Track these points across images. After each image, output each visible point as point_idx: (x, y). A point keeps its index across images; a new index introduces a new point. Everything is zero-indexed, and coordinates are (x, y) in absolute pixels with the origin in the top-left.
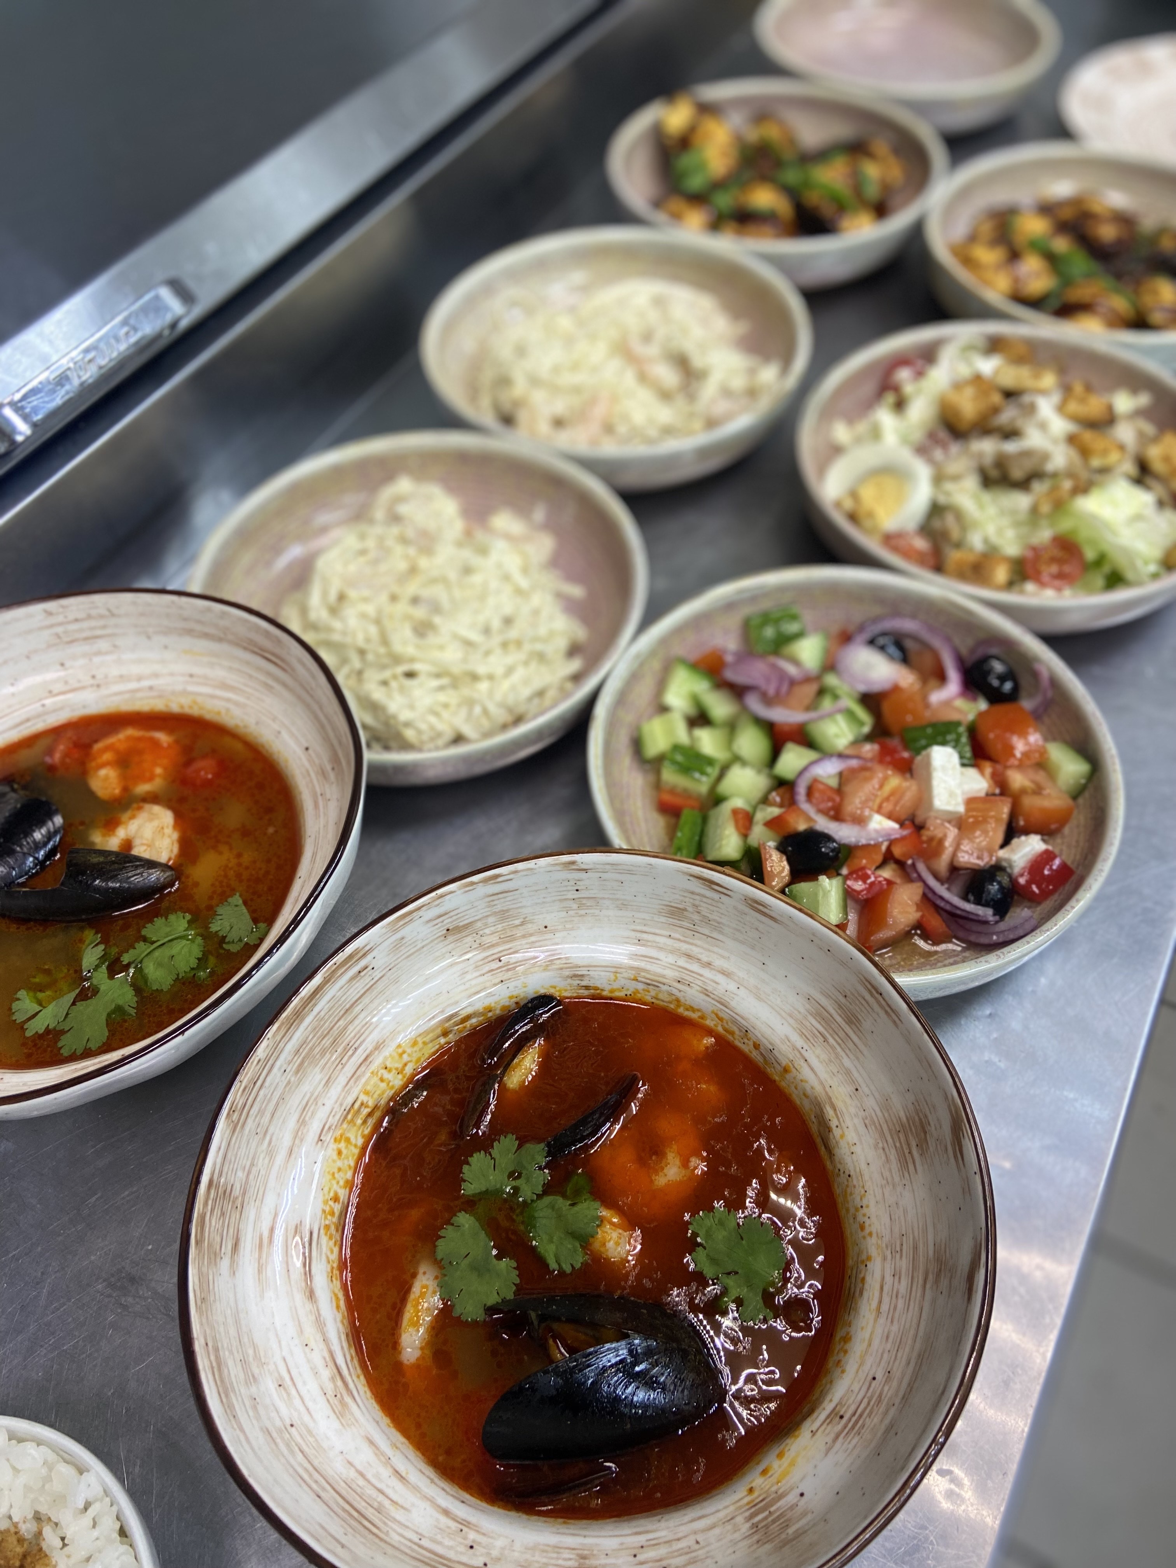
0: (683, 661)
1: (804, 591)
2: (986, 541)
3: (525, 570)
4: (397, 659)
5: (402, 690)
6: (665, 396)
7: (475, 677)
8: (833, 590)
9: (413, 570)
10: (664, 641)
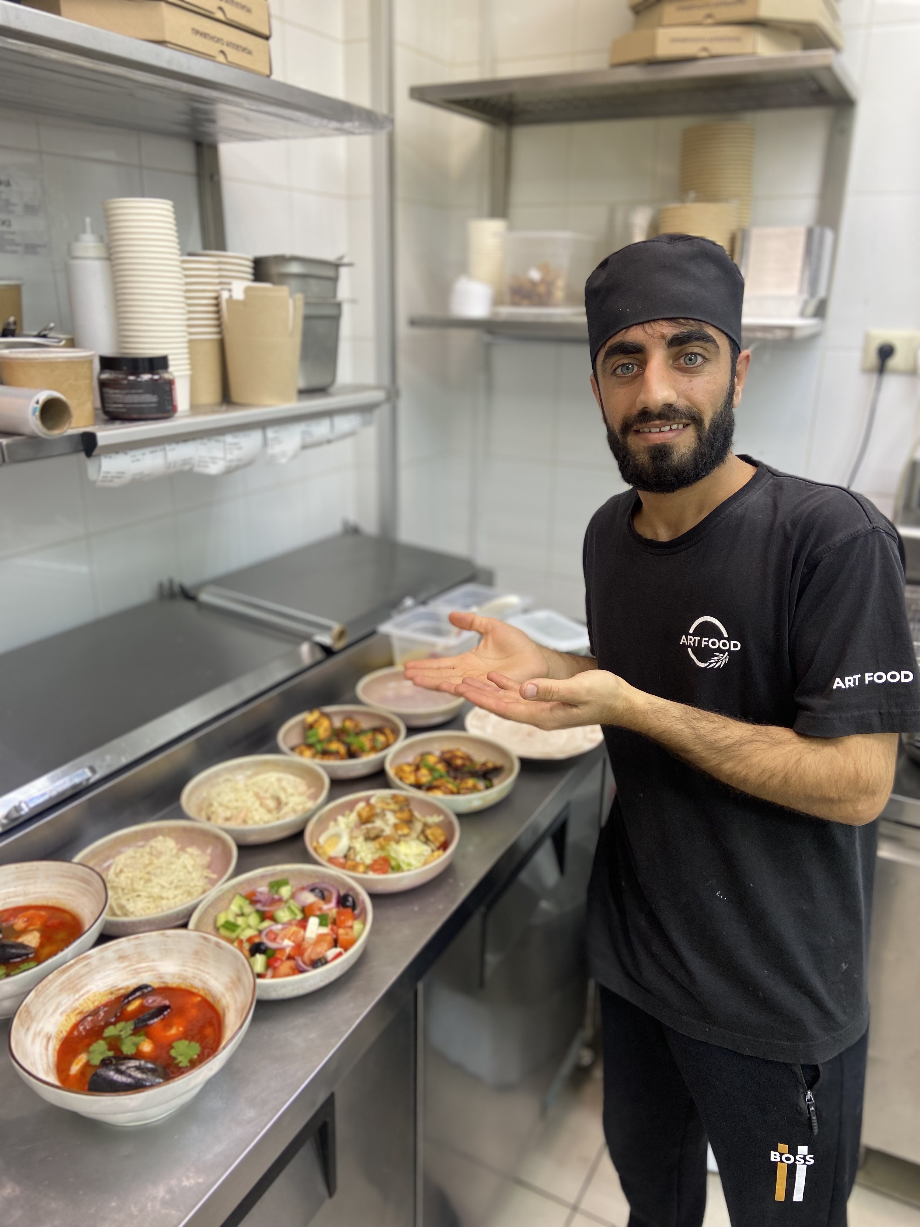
0: (241, 895)
1: (292, 872)
2: (361, 859)
3: (193, 866)
4: (134, 890)
5: (134, 902)
6: (269, 811)
7: (162, 898)
8: (301, 872)
9: (151, 863)
10: (234, 887)
